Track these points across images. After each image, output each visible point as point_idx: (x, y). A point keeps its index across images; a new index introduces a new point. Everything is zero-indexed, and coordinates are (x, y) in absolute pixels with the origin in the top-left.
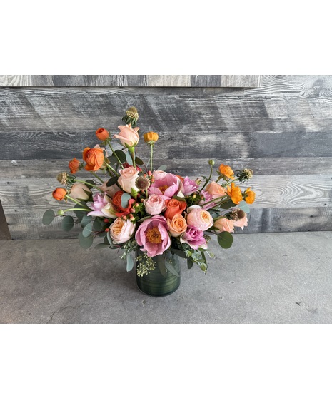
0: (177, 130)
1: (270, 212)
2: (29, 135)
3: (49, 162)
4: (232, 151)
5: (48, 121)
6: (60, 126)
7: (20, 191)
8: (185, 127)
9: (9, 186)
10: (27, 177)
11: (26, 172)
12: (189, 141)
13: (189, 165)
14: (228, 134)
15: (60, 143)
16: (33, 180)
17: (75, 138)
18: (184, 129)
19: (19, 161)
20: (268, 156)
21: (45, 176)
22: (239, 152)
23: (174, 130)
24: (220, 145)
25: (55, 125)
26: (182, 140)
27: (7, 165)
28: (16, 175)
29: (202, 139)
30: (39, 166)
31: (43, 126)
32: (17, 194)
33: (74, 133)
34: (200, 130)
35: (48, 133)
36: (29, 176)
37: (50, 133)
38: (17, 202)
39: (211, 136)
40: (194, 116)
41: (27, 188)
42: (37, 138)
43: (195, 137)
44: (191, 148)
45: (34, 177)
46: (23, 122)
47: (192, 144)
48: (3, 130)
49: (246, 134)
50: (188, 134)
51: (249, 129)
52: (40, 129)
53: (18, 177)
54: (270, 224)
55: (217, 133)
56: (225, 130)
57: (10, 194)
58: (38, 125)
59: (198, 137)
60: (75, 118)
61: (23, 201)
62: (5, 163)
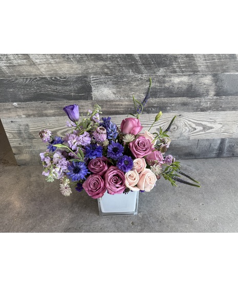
0: (155, 73)
1: (227, 141)
2: (26, 81)
3: (45, 104)
4: (201, 90)
5: (42, 67)
6: (52, 72)
7: (22, 128)
8: (162, 70)
9: (13, 124)
10: (27, 117)
11: (26, 112)
12: (164, 82)
13: (163, 103)
14: (199, 76)
15: (53, 87)
16: (32, 119)
17: (65, 82)
18: (161, 71)
19: (19, 103)
20: (231, 95)
21: (42, 115)
22: (207, 91)
23: (152, 73)
24: (192, 85)
25: (48, 71)
26: (159, 82)
27: (10, 107)
28: (18, 115)
29: (176, 80)
30: (36, 107)
31: (37, 73)
32: (20, 130)
33: (65, 78)
34: (175, 72)
35: (42, 78)
36: (28, 116)
37: (44, 78)
38: (20, 137)
39: (184, 77)
40: (170, 60)
41: (27, 125)
42: (33, 83)
43: (170, 79)
44: (166, 88)
45: (32, 116)
46: (21, 69)
47: (167, 85)
48: (4, 77)
49: (215, 75)
50: (164, 76)
51: (218, 71)
52: (36, 75)
53: (20, 116)
54: (225, 151)
55: (189, 75)
56: (197, 72)
57: (14, 130)
58: (33, 71)
59: (172, 79)
60: (66, 64)
61: (25, 136)
62: (8, 105)
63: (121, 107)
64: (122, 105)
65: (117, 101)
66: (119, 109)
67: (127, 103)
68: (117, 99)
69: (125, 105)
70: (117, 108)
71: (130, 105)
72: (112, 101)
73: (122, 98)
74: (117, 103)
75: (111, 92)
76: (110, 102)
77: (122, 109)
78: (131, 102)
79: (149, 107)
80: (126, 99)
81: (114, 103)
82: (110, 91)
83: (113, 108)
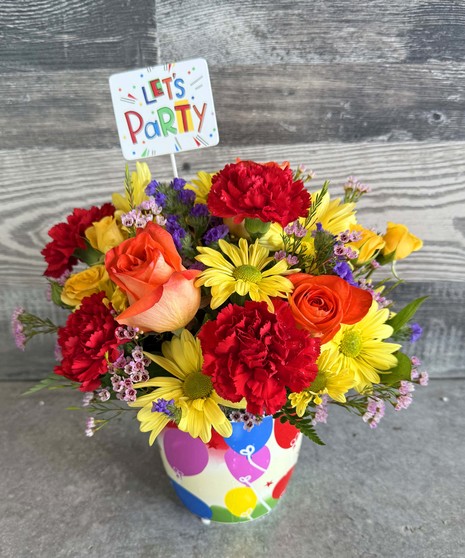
63: (290, 101)
64: (292, 93)
65: (271, 72)
66: (277, 116)
67: (318, 83)
68: (273, 61)
69: (311, 92)
70: (271, 108)
71: (333, 93)
72: (249, 72)
73: (295, 59)
74: (271, 82)
75: (241, 27)
76: (236, 75)
77: (294, 116)
78: (336, 76)
79: (423, 106)
80: (316, 60)
81: (257, 82)
82: (239, 22)
83: (250, 108)
